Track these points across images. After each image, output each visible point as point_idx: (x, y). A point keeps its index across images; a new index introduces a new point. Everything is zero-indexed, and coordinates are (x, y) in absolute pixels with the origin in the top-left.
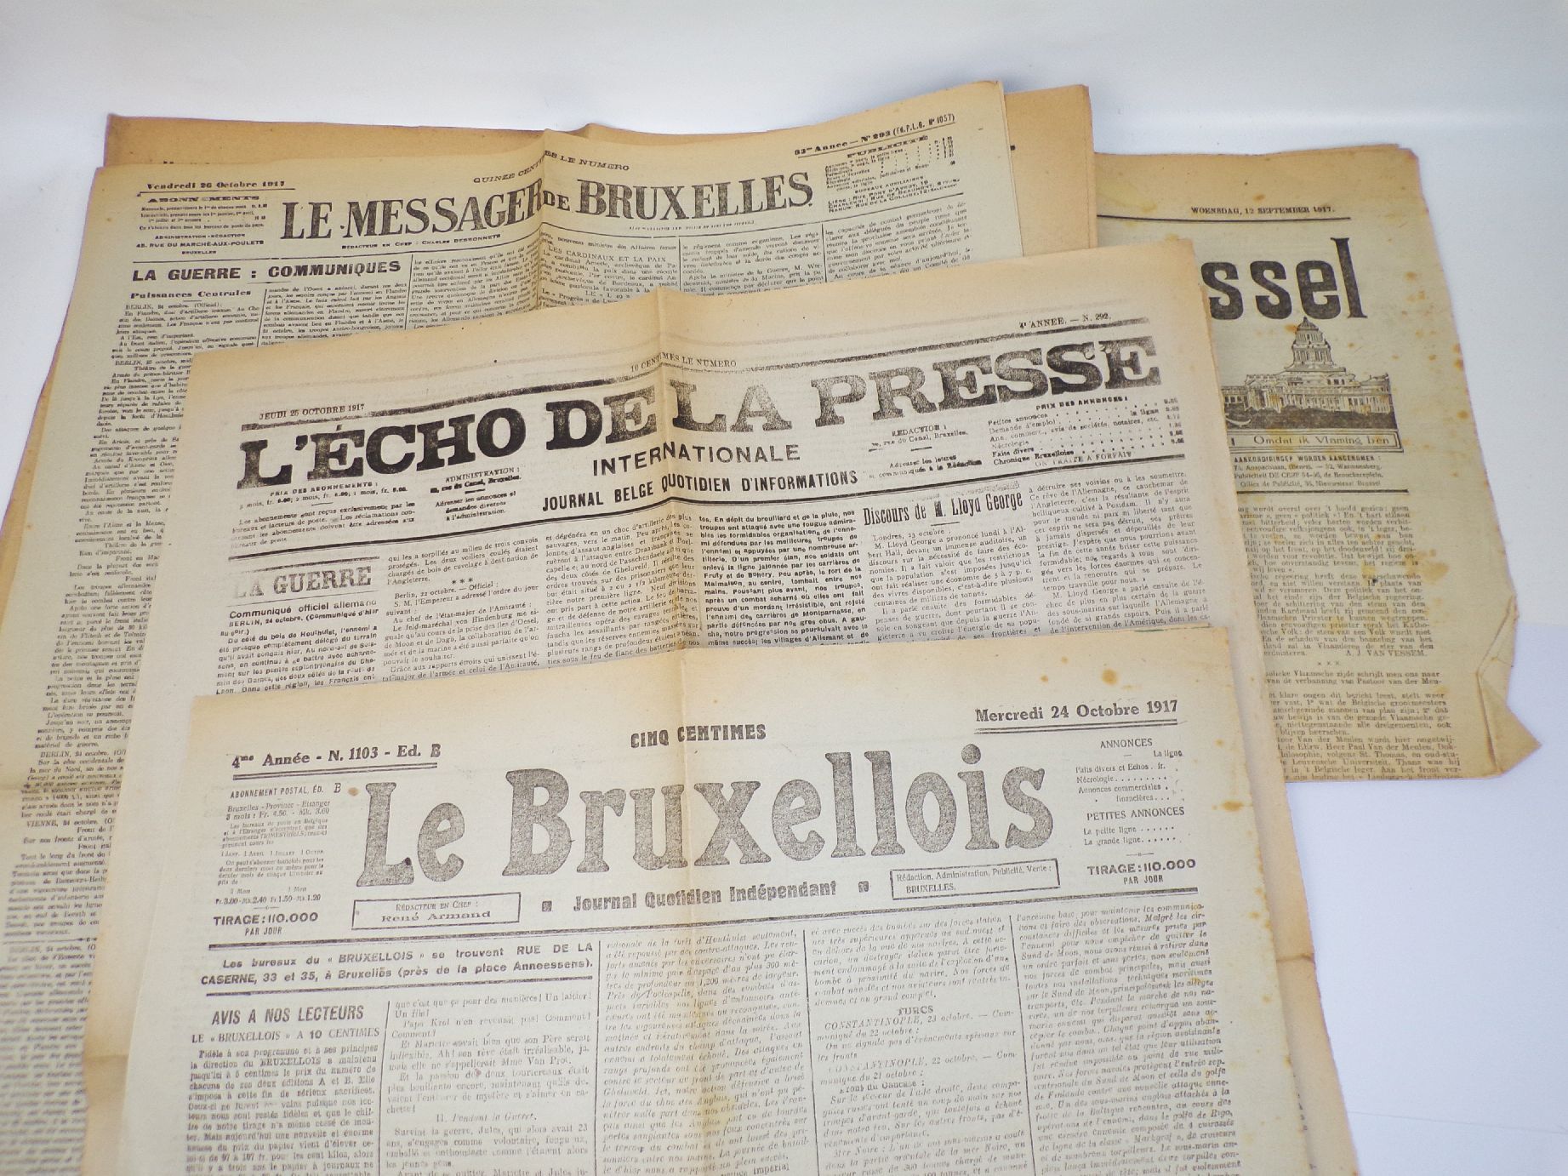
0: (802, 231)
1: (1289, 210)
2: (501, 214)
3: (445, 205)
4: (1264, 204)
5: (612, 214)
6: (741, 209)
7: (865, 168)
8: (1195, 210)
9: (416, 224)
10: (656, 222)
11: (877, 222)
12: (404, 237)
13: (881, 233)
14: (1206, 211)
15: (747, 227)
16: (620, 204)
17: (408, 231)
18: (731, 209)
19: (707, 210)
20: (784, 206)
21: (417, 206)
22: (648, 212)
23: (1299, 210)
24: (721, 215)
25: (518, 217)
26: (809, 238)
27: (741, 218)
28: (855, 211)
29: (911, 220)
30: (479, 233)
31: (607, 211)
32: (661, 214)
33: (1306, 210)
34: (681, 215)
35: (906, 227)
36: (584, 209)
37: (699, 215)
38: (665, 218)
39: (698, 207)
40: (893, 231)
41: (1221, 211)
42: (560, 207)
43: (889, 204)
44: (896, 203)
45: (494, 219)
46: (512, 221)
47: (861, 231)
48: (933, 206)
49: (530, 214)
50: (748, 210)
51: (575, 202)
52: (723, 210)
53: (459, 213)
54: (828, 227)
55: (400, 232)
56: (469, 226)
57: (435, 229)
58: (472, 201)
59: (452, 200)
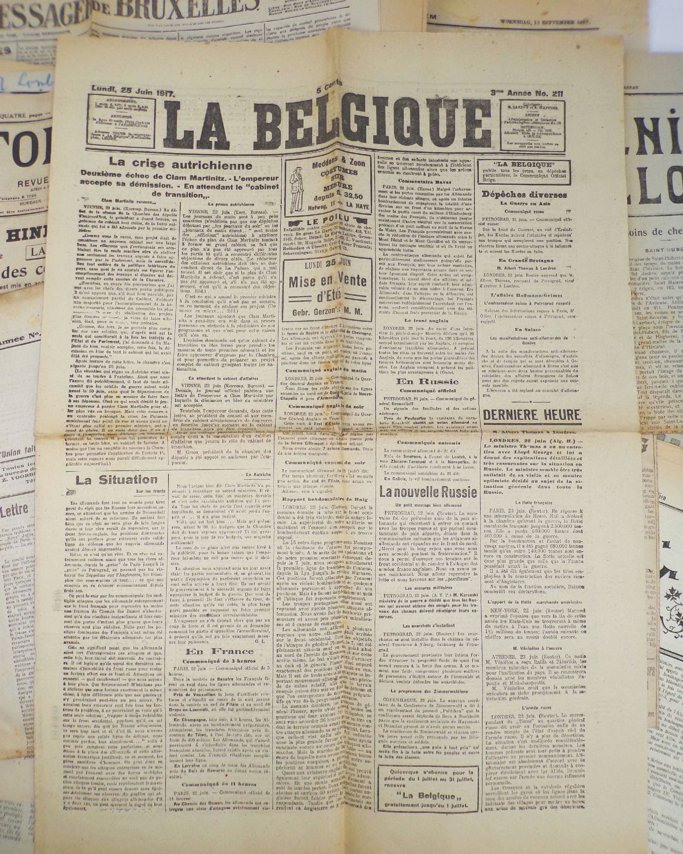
0: (252, 28)
1: (562, 22)
2: (70, 17)
3: (36, 9)
4: (547, 18)
5: (138, 16)
6: (216, 12)
8: (503, 21)
9: (18, 22)
10: (165, 21)
11: (298, 23)
12: (13, 31)
13: (299, 31)
14: (510, 22)
15: (219, 25)
16: (142, 9)
17: (14, 27)
18: (210, 12)
19: (195, 13)
20: (242, 10)
21: (19, 10)
22: (160, 14)
23: (568, 22)
24: (204, 15)
25: (80, 19)
26: (257, 33)
27: (216, 18)
28: (284, 15)
29: (318, 23)
30: (58, 29)
31: (134, 14)
32: (167, 15)
33: (573, 22)
34: (180, 16)
35: (314, 28)
36: (120, 13)
37: (191, 15)
38: (170, 18)
39: (191, 10)
40: (307, 30)
41: (519, 22)
42: (104, 12)
43: (305, 11)
44: (309, 11)
45: (66, 20)
46: (77, 21)
47: (288, 29)
48: (331, 14)
49: (87, 17)
50: (220, 12)
51: (113, 9)
52: (205, 12)
53: (45, 15)
54: (269, 25)
55: (9, 27)
56: (51, 24)
57: (30, 26)
58: (52, 7)
59: (40, 6)
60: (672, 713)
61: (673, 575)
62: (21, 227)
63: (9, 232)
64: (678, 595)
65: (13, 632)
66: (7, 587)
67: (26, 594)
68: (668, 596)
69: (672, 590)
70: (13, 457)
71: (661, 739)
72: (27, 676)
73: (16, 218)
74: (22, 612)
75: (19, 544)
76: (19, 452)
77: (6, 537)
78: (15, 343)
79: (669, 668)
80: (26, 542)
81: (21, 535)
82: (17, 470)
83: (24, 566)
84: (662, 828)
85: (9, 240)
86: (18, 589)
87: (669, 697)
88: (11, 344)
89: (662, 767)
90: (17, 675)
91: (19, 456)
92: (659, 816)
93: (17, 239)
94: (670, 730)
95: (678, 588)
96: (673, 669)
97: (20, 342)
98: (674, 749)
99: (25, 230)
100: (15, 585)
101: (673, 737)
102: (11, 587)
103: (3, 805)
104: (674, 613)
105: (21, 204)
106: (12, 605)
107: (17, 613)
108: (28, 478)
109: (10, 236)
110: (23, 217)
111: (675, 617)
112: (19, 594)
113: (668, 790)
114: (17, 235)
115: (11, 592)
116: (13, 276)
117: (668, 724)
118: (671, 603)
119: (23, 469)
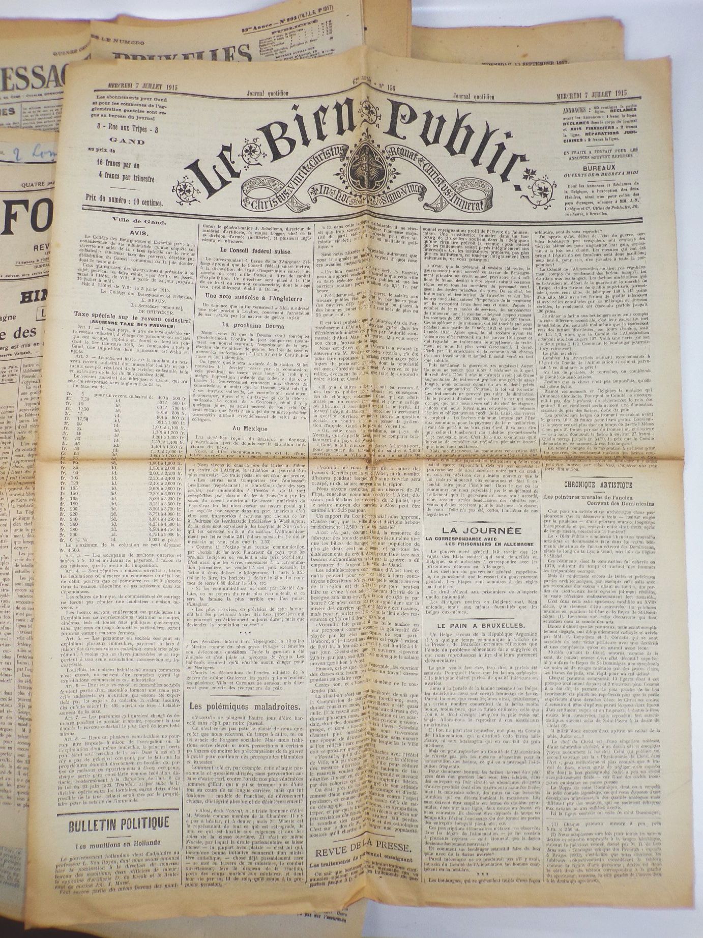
3: (38, 71)
7: (282, 41)
9: (22, 83)
12: (16, 92)
17: (18, 88)
21: (22, 72)
30: (59, 89)
53: (46, 76)
55: (13, 89)
56: (52, 84)
57: (33, 87)
58: (54, 68)
59: (42, 67)
60: (569, 271)
61: (523, 158)
62: (34, 290)
63: (23, 294)
64: (534, 173)
68: (525, 177)
69: (527, 171)
71: (569, 296)
73: (30, 281)
79: (551, 235)
84: (601, 367)
85: (23, 302)
87: (560, 259)
89: (580, 318)
92: (594, 359)
93: (30, 301)
94: (573, 286)
95: (531, 167)
96: (555, 235)
98: (584, 299)
99: (37, 292)
101: (579, 290)
103: (4, 852)
104: (535, 189)
105: (36, 267)
109: (24, 297)
110: (36, 280)
111: (537, 192)
113: (593, 335)
114: (30, 297)
116: (24, 336)
117: (570, 282)
118: (530, 182)
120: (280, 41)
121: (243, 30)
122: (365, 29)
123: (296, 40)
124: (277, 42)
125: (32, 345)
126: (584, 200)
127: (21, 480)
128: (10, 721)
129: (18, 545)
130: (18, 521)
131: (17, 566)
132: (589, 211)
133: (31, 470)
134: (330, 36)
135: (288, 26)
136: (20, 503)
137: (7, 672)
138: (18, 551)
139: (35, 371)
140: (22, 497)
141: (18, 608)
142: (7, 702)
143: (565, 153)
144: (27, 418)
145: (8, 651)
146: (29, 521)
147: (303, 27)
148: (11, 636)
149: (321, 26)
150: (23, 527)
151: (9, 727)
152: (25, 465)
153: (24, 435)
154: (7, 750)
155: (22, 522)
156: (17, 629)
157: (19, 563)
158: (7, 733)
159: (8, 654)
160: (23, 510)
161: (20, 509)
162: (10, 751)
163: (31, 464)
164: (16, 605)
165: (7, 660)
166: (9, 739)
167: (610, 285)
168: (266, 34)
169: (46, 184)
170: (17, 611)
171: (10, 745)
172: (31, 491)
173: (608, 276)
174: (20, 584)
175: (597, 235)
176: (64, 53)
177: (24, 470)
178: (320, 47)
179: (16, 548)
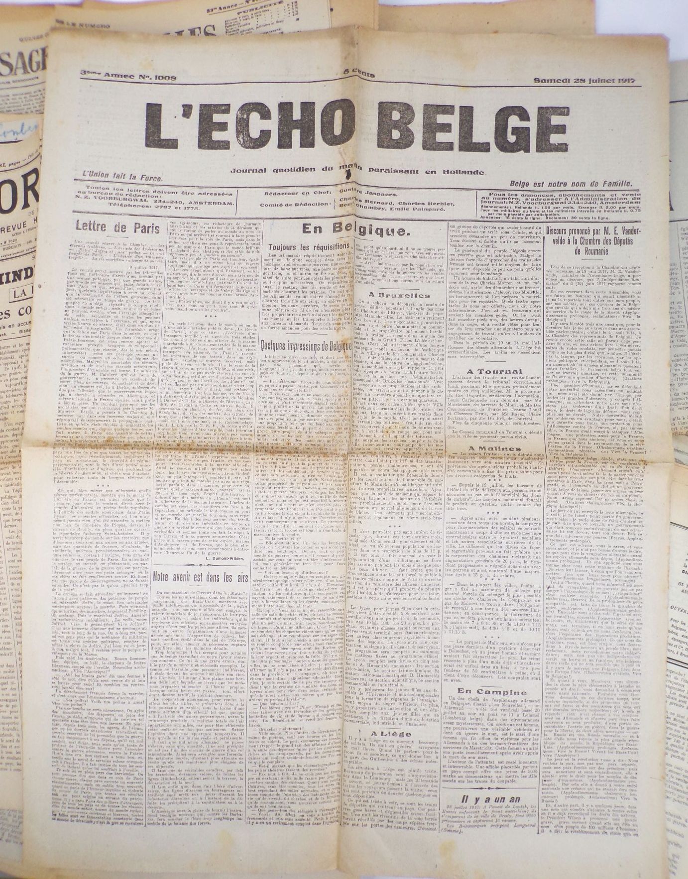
2: (38, 63)
3: (5, 58)
7: (248, 21)
30: (27, 76)
45: (35, 67)
46: (44, 67)
53: (14, 63)
56: (20, 71)
58: (21, 55)
59: (9, 55)
65: (67, 334)
66: (69, 292)
67: (88, 302)
70: (100, 178)
72: (72, 375)
74: (80, 319)
75: (90, 257)
76: (107, 175)
77: (78, 248)
78: (124, 79)
80: (98, 257)
81: (94, 249)
82: (101, 191)
83: (91, 278)
86: (81, 296)
88: (120, 79)
90: (62, 373)
91: (106, 179)
97: (129, 80)
99: (8, 274)
100: (78, 292)
102: (74, 293)
105: (4, 249)
106: (71, 310)
107: (75, 317)
108: (111, 201)
112: (81, 302)
115: (73, 297)
119: (108, 191)
120: (245, 22)
121: (208, 11)
122: (332, 10)
123: (261, 21)
124: (243, 22)
125: (7, 328)
126: (679, 638)
127: (7, 460)
128: (14, 692)
129: (8, 524)
130: (5, 500)
131: (8, 544)
132: (680, 651)
133: (17, 449)
134: (296, 17)
135: (254, 7)
136: (8, 483)
137: (7, 646)
138: (7, 529)
139: (12, 352)
140: (8, 477)
141: (13, 584)
142: (10, 675)
143: (680, 584)
144: (8, 399)
145: (7, 626)
146: (15, 500)
147: (269, 8)
148: (9, 612)
149: (287, 7)
150: (11, 506)
151: (14, 698)
152: (10, 445)
153: (6, 416)
154: (13, 720)
155: (10, 501)
156: (13, 604)
157: (10, 541)
158: (13, 703)
159: (7, 629)
160: (10, 489)
161: (7, 489)
162: (16, 721)
163: (16, 443)
164: (10, 582)
165: (7, 635)
166: (15, 709)
167: (673, 732)
168: (231, 15)
169: (7, 165)
170: (12, 587)
171: (16, 715)
172: (17, 469)
173: (675, 723)
174: (13, 561)
175: (680, 677)
176: (30, 39)
177: (9, 450)
178: (286, 28)
179: (6, 527)
